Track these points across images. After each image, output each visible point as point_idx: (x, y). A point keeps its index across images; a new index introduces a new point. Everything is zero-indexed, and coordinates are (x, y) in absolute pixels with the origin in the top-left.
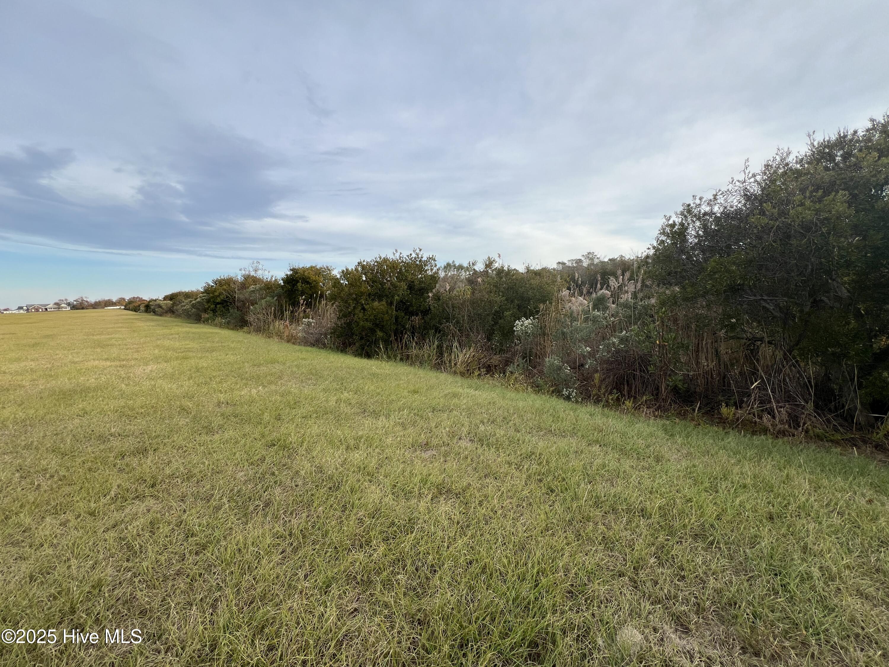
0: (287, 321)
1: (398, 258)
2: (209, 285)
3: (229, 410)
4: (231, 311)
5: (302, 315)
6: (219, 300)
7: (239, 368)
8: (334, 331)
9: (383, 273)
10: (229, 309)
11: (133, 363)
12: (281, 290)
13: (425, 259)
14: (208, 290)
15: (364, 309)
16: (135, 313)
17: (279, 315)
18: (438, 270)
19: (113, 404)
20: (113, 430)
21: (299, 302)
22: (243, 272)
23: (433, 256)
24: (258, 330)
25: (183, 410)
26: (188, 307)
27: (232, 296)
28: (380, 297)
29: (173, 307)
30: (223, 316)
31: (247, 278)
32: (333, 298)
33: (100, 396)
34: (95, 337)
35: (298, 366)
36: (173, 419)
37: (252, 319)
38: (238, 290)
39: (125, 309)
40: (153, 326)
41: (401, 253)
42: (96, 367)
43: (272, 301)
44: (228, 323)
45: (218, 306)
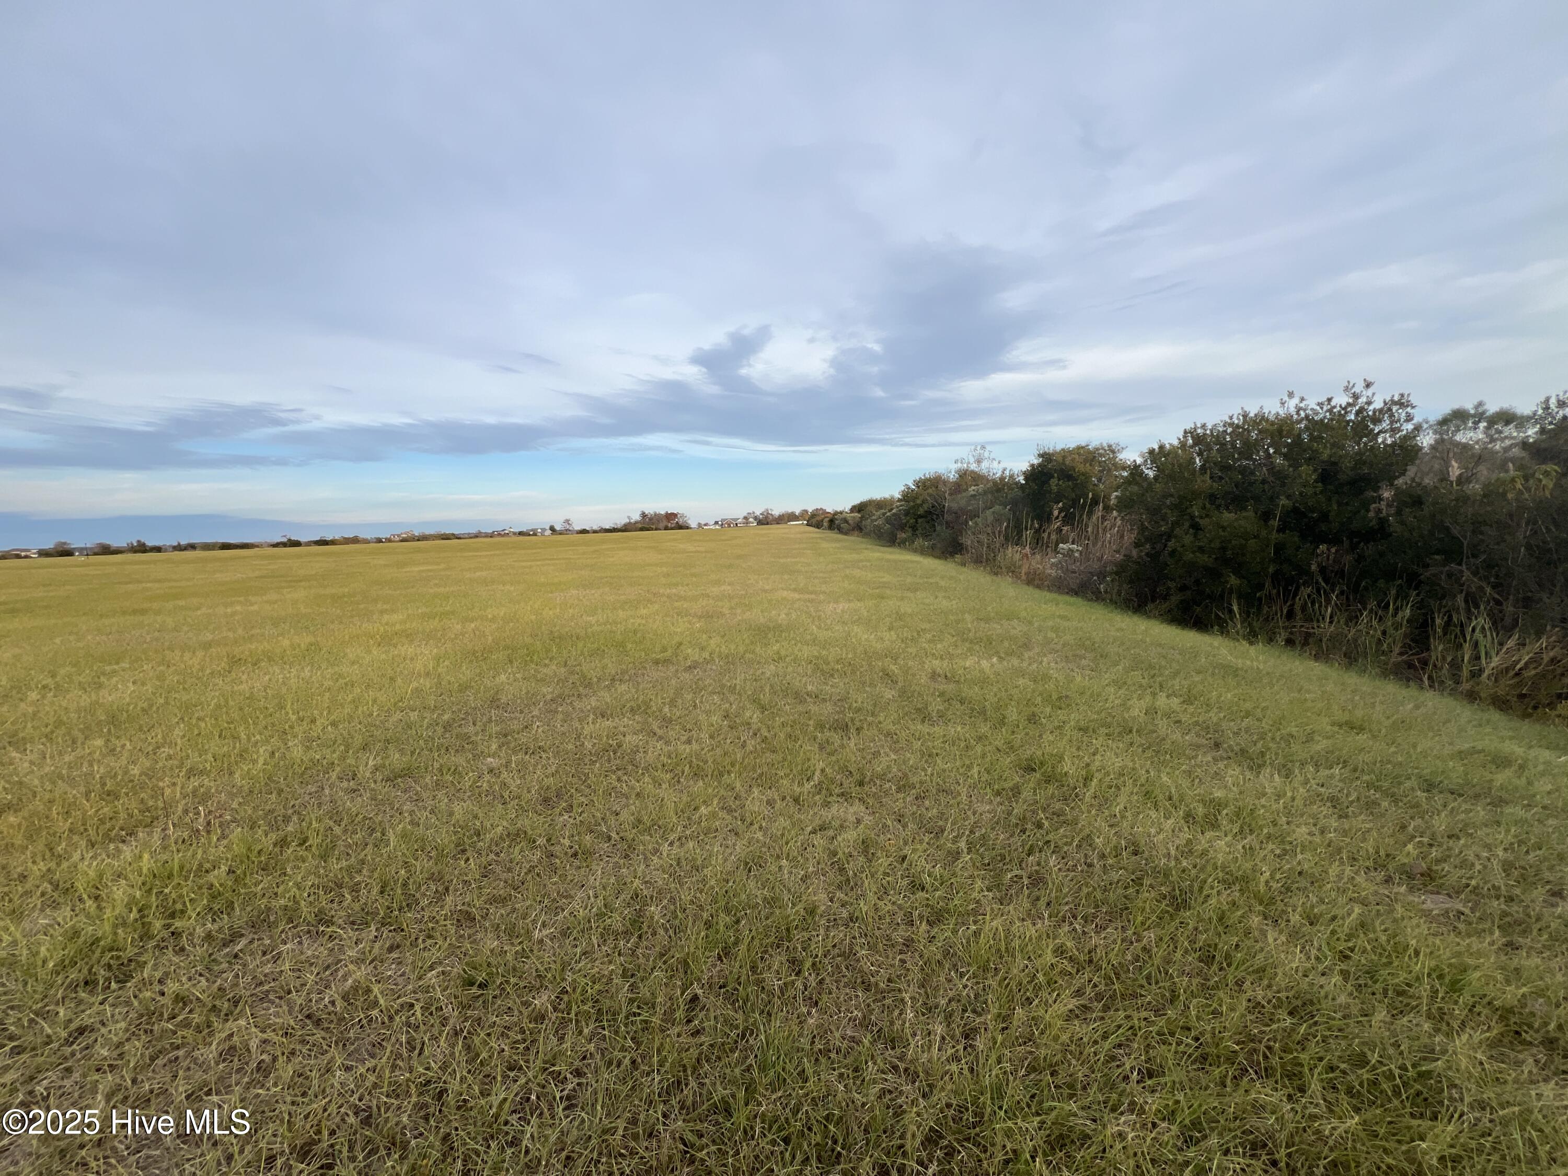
0: (1027, 548)
1: (1292, 410)
2: (909, 488)
3: (950, 687)
4: (938, 528)
5: (1054, 537)
6: (921, 511)
7: (958, 622)
8: (1121, 569)
9: (1249, 448)
10: (934, 526)
11: (822, 597)
12: (1020, 493)
13: (1378, 404)
14: (908, 496)
15: (1196, 527)
16: (817, 530)
17: (1014, 536)
18: (1418, 428)
19: (806, 652)
20: (810, 688)
21: (1051, 513)
22: (959, 465)
23: (1402, 395)
24: (978, 561)
25: (887, 675)
26: (880, 522)
27: (939, 505)
28: (1237, 501)
29: (861, 522)
30: (926, 536)
31: (964, 475)
32: (1125, 505)
33: (793, 638)
34: (782, 561)
35: (1055, 629)
36: (876, 686)
37: (969, 542)
38: (951, 494)
39: (807, 525)
40: (838, 548)
41: (1302, 399)
42: (784, 599)
43: (1002, 512)
44: (933, 547)
45: (920, 520)
